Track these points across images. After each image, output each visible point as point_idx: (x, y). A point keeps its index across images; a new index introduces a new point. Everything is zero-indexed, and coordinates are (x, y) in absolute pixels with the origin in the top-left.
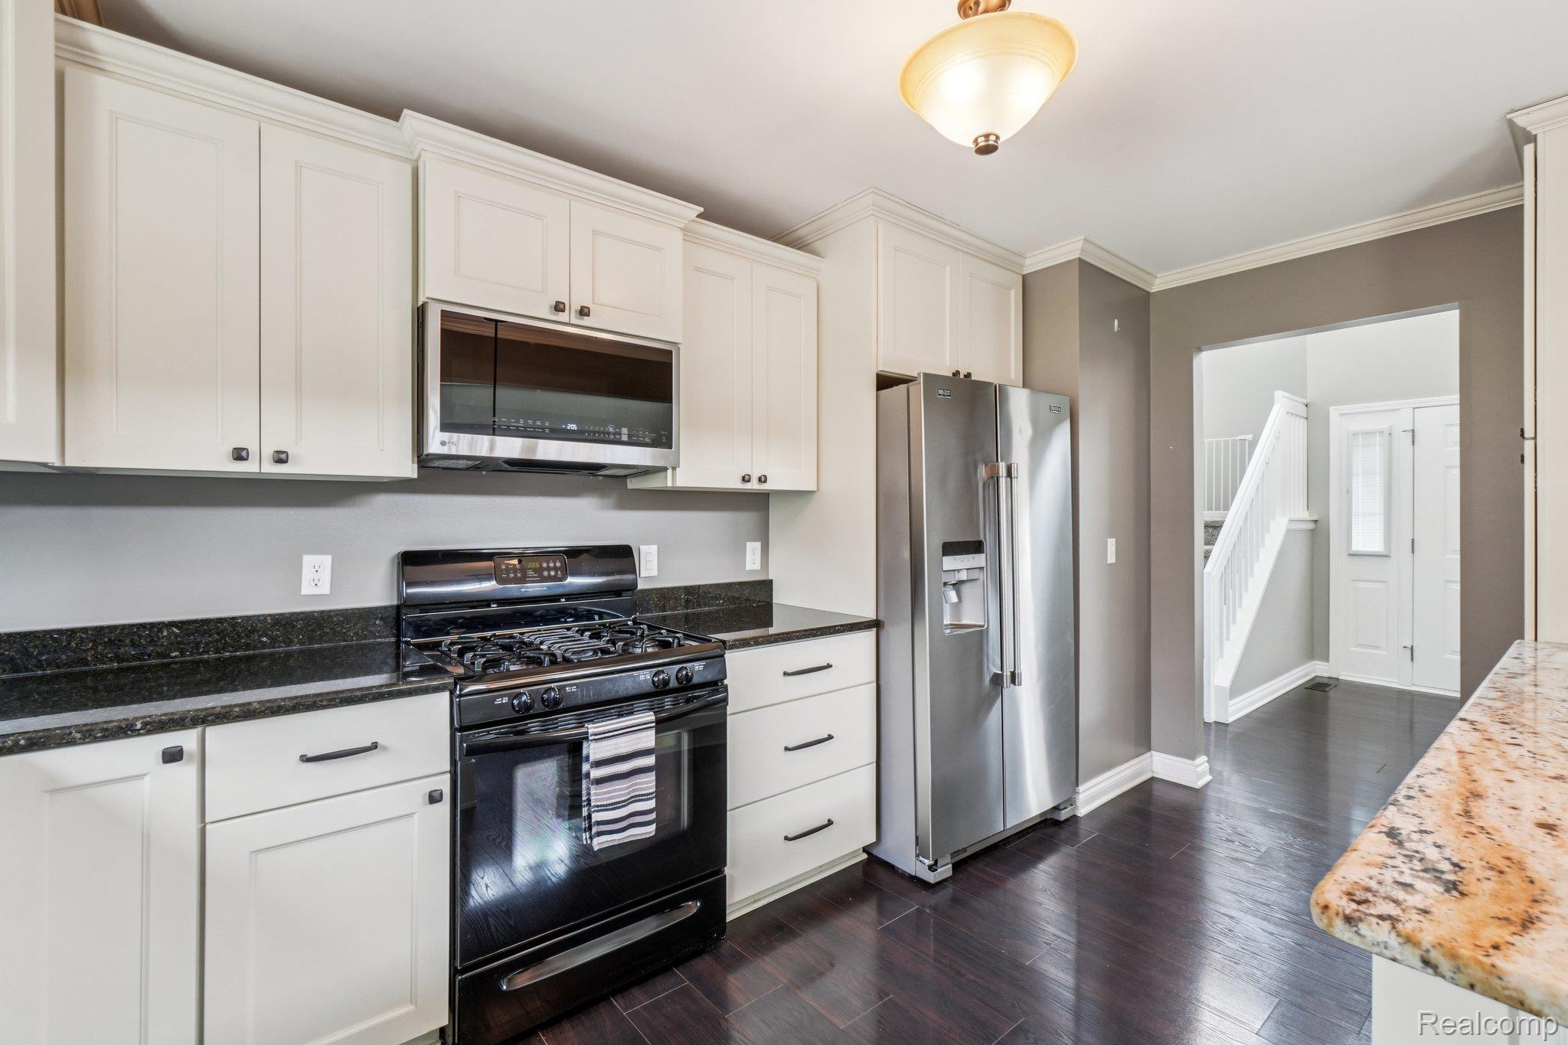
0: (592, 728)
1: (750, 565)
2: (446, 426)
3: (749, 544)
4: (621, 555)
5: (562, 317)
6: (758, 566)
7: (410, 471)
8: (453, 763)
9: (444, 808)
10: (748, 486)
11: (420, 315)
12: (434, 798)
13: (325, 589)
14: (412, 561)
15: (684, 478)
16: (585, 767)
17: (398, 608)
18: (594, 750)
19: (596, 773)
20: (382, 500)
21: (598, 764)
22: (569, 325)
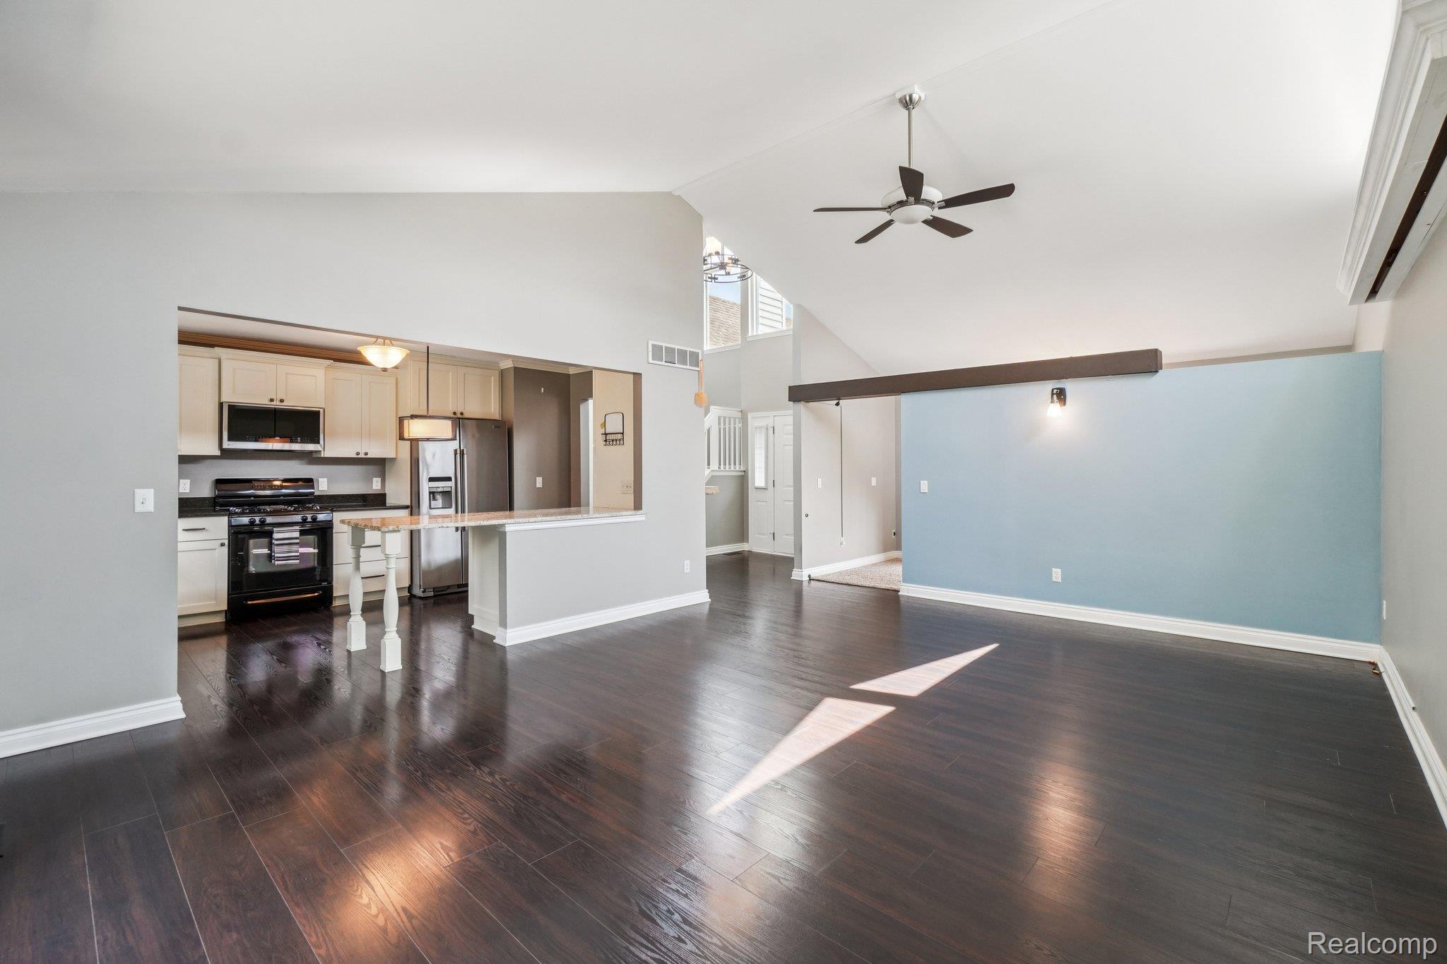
0: (275, 529)
1: (376, 485)
2: (230, 439)
3: (375, 479)
4: (309, 482)
5: (274, 403)
6: (379, 487)
7: (218, 453)
8: (229, 536)
9: (225, 549)
10: (360, 456)
11: (221, 405)
12: (222, 545)
13: (188, 490)
14: (219, 482)
15: (328, 454)
16: (273, 541)
17: (214, 498)
18: (276, 536)
19: (276, 542)
20: (208, 462)
21: (277, 540)
22: (276, 404)
